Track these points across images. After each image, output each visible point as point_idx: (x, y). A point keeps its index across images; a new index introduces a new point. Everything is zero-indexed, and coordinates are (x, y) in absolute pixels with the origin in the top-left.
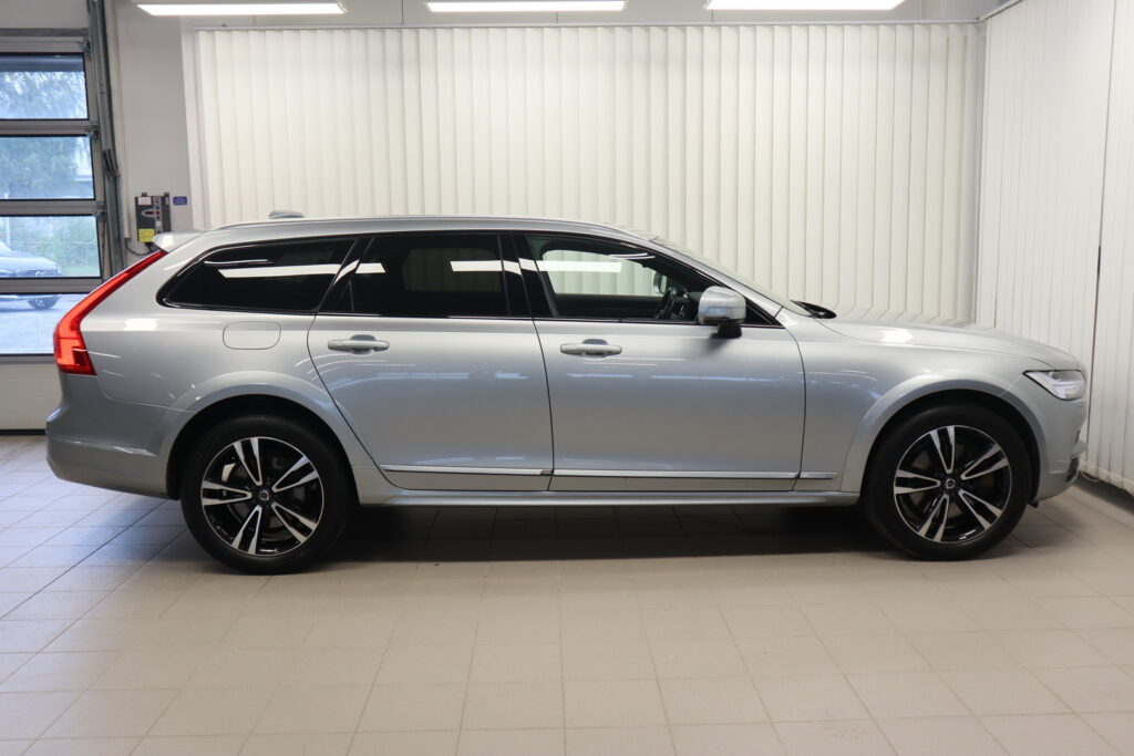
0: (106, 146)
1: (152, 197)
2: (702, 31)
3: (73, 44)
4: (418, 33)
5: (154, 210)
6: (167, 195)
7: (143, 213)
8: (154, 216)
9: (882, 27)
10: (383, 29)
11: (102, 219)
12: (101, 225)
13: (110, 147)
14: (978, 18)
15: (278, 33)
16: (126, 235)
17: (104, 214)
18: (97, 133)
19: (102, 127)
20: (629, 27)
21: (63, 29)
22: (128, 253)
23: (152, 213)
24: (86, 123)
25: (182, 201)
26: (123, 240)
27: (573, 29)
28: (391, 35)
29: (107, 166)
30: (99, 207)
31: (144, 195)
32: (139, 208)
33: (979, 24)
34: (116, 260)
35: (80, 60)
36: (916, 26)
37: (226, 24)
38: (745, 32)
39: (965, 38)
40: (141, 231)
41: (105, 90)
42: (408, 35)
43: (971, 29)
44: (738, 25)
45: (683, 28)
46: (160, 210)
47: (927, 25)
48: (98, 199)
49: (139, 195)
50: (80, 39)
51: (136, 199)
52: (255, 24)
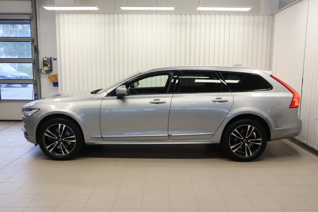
0: (35, 44)
1: (47, 58)
2: (196, 16)
3: (27, 17)
4: (119, 15)
5: (48, 62)
6: (51, 58)
7: (45, 62)
8: (48, 63)
9: (246, 16)
10: (109, 14)
11: (34, 64)
12: (33, 65)
13: (36, 45)
14: (272, 14)
15: (81, 15)
16: (40, 68)
17: (34, 63)
18: (33, 41)
19: (34, 39)
20: (176, 14)
21: (25, 13)
22: (41, 73)
23: (47, 62)
24: (31, 38)
25: (55, 59)
26: (39, 69)
27: (161, 15)
28: (111, 16)
29: (36, 50)
30: (33, 61)
31: (45, 58)
32: (44, 61)
33: (273, 15)
34: (37, 75)
35: (29, 21)
36: (255, 15)
37: (67, 12)
38: (208, 16)
39: (269, 19)
40: (44, 67)
41: (35, 29)
42: (116, 16)
43: (270, 17)
44: (206, 14)
45: (191, 15)
46: (49, 62)
47: (258, 15)
48: (33, 59)
49: (44, 57)
50: (29, 16)
51: (43, 59)
52: (75, 12)
